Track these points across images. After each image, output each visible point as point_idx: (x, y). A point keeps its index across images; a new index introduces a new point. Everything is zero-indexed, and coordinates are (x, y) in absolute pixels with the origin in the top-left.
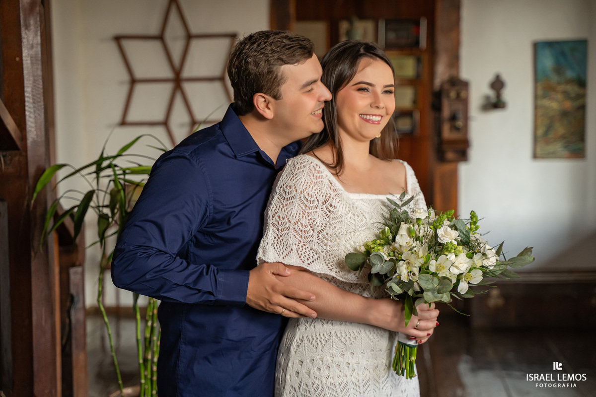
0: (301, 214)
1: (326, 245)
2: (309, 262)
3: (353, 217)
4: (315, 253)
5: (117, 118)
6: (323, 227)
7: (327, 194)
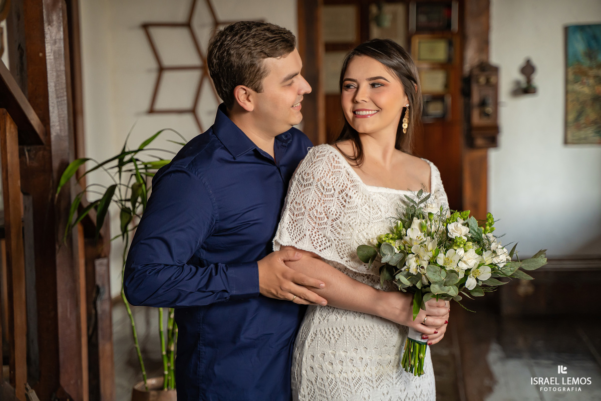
0: (317, 201)
1: (339, 233)
2: (321, 248)
3: (369, 209)
4: (327, 241)
5: (146, 105)
6: (338, 215)
7: (344, 184)
